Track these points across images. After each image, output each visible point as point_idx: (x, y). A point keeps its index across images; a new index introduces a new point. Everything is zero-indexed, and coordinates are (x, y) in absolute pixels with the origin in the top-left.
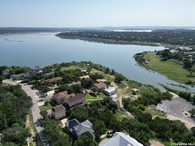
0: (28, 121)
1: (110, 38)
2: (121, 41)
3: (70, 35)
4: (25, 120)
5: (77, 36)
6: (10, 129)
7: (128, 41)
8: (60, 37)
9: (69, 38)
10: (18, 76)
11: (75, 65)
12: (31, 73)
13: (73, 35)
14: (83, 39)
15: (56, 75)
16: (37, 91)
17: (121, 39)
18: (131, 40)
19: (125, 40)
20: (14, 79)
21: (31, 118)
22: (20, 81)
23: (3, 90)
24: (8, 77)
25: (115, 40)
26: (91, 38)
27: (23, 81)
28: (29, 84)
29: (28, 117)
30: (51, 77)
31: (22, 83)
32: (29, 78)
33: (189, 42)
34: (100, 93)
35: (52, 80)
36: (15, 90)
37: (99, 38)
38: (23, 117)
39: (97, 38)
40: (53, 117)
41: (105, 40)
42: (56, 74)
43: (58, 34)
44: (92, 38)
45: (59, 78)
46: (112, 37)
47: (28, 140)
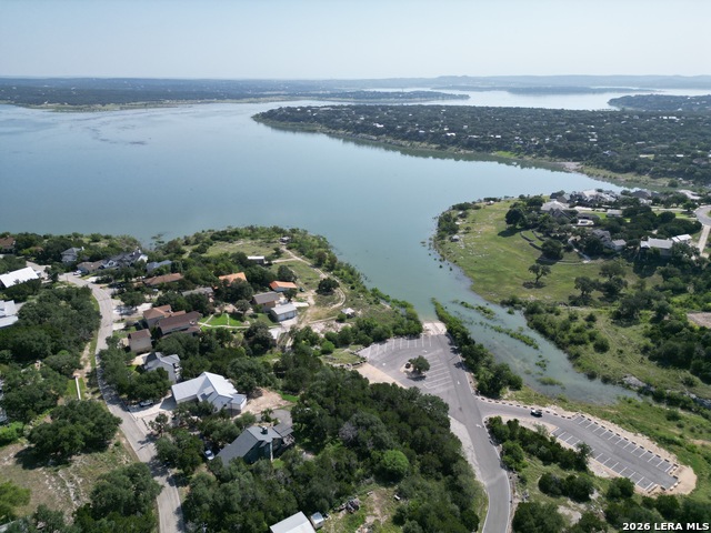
0: (86, 352)
1: (421, 139)
2: (454, 148)
3: (298, 120)
4: (82, 350)
5: (320, 122)
6: (54, 357)
7: (479, 151)
8: (266, 124)
9: (294, 130)
10: (92, 266)
11: (252, 239)
12: (120, 261)
13: (309, 118)
14: (338, 137)
15: (174, 269)
16: (118, 302)
17: (455, 142)
18: (488, 148)
19: (470, 145)
20: (85, 274)
21: (93, 348)
22: (94, 279)
23: (54, 297)
24: (72, 268)
25: (434, 146)
26: (360, 135)
27: (100, 278)
28: (111, 286)
29: (88, 346)
30: (160, 273)
31: (97, 282)
32: (112, 273)
33: (668, 163)
34: (259, 315)
35: (158, 280)
36: (74, 299)
37: (388, 135)
38: (79, 344)
39: (382, 134)
40: (127, 349)
41: (403, 143)
42: (173, 265)
43: (263, 115)
44: (364, 132)
45: (178, 276)
46: (426, 135)
47: (77, 374)
